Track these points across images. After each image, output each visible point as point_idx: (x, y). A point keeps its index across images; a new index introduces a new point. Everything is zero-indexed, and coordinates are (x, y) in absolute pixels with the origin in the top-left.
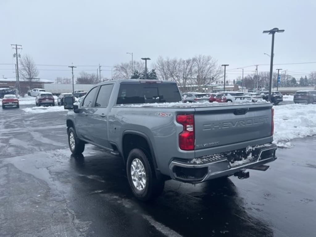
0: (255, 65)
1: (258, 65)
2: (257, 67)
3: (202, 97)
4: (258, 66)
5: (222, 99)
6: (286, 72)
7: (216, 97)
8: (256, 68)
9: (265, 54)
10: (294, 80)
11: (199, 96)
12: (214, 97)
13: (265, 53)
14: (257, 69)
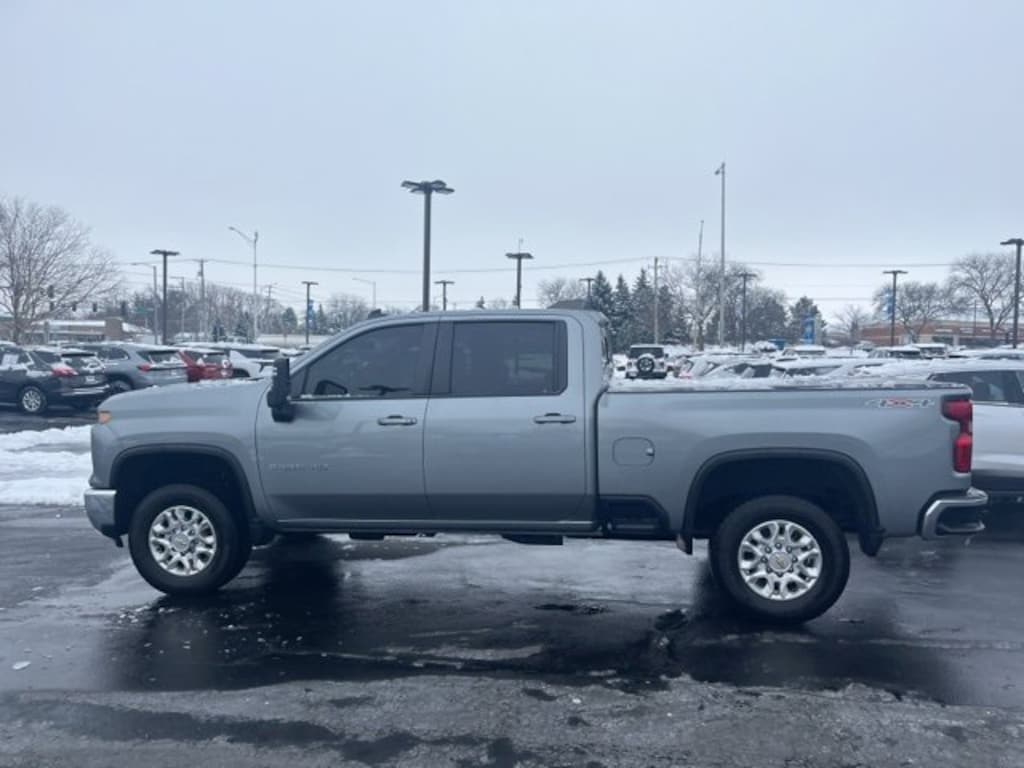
0: (195, 260)
1: (207, 261)
2: (202, 266)
3: (168, 360)
4: (205, 264)
5: (221, 369)
6: (272, 289)
7: (205, 360)
8: (198, 269)
9: (232, 229)
10: (290, 315)
11: (156, 356)
12: (196, 359)
13: (233, 226)
14: (201, 273)
